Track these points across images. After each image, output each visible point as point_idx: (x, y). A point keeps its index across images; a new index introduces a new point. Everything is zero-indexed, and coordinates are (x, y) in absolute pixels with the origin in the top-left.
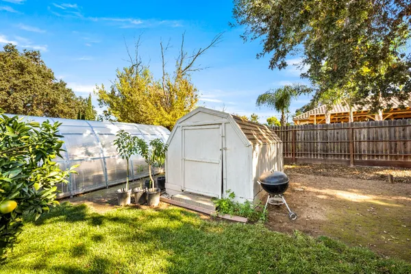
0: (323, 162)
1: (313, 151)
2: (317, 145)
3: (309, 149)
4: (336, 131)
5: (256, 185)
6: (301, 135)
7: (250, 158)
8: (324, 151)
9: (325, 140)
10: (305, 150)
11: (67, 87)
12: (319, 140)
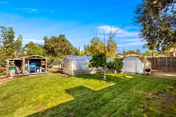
0: (168, 69)
1: (164, 65)
2: (166, 64)
3: (162, 65)
4: (173, 59)
5: (143, 70)
6: (159, 60)
7: (142, 65)
8: (168, 65)
9: (169, 62)
10: (161, 65)
11: (71, 44)
12: (166, 62)
